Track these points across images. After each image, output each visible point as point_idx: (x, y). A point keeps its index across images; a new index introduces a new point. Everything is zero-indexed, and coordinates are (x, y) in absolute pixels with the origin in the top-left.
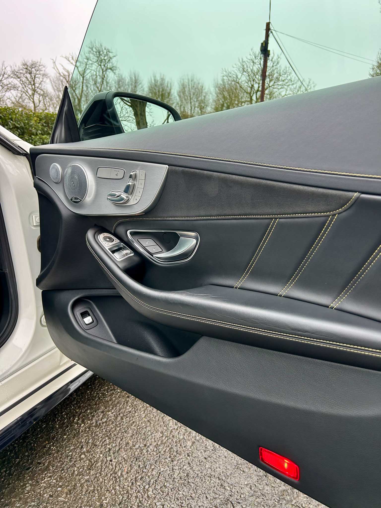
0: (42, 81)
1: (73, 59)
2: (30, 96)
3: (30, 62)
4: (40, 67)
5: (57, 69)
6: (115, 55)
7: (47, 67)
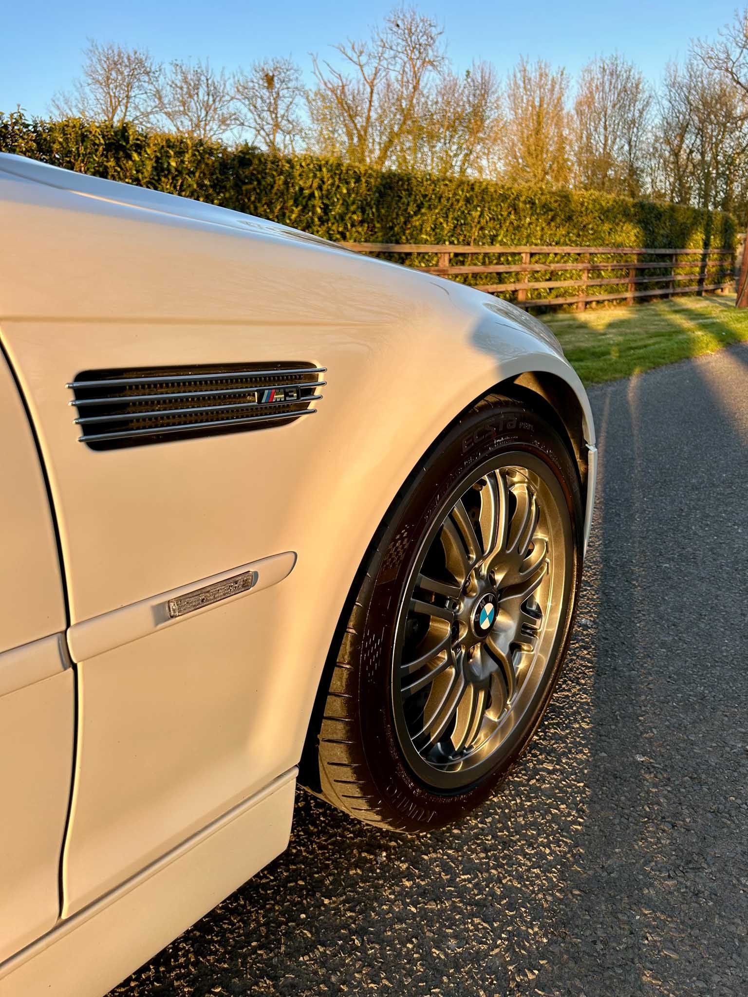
0: (291, 103)
1: (353, 48)
2: (268, 135)
3: (271, 63)
4: (288, 73)
5: (321, 74)
6: (439, 30)
7: (302, 72)
